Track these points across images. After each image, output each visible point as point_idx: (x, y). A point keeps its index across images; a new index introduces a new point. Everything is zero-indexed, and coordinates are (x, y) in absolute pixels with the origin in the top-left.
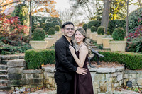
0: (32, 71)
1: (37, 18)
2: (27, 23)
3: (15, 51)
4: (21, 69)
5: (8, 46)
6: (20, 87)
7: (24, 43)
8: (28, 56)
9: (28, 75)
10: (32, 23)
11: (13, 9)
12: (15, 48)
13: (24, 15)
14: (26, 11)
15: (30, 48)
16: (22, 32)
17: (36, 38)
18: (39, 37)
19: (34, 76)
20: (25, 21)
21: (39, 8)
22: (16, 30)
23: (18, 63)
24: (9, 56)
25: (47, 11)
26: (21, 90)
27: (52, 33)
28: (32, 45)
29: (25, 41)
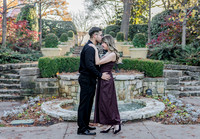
0: (47, 79)
1: (46, 22)
2: (36, 27)
3: (25, 59)
4: (35, 77)
5: (16, 54)
6: (34, 96)
7: (33, 51)
8: (42, 64)
9: (43, 84)
10: (41, 28)
11: (19, 11)
12: (25, 55)
13: (32, 18)
14: (34, 14)
15: (42, 56)
16: (30, 38)
17: (47, 45)
18: (52, 43)
19: (49, 85)
20: (33, 26)
22: (24, 36)
23: (31, 71)
24: (19, 64)
25: (58, 14)
26: (36, 99)
27: (65, 39)
28: (43, 53)
29: (35, 48)
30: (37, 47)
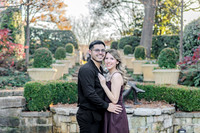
0: (36, 114)
1: (36, 31)
2: (21, 39)
4: (19, 111)
7: (17, 72)
8: (29, 91)
9: (30, 120)
10: (28, 39)
12: (5, 79)
13: (16, 26)
14: (20, 20)
15: (29, 79)
16: (13, 54)
17: (37, 64)
18: (43, 62)
19: (38, 122)
20: (17, 37)
21: (38, 14)
22: (4, 51)
23: (14, 101)
25: (52, 20)
27: (61, 56)
28: (31, 75)
29: (19, 69)
30: (21, 67)
